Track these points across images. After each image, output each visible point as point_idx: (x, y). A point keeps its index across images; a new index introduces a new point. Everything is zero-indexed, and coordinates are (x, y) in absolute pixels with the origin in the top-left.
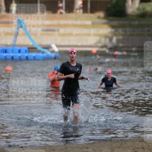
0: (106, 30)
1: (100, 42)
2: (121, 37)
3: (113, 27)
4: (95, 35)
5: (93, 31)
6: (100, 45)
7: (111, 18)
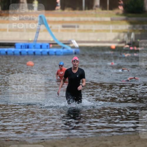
0: (125, 26)
1: (118, 37)
2: (139, 33)
3: (131, 23)
4: (113, 31)
5: (111, 27)
6: (118, 40)
7: (130, 15)
